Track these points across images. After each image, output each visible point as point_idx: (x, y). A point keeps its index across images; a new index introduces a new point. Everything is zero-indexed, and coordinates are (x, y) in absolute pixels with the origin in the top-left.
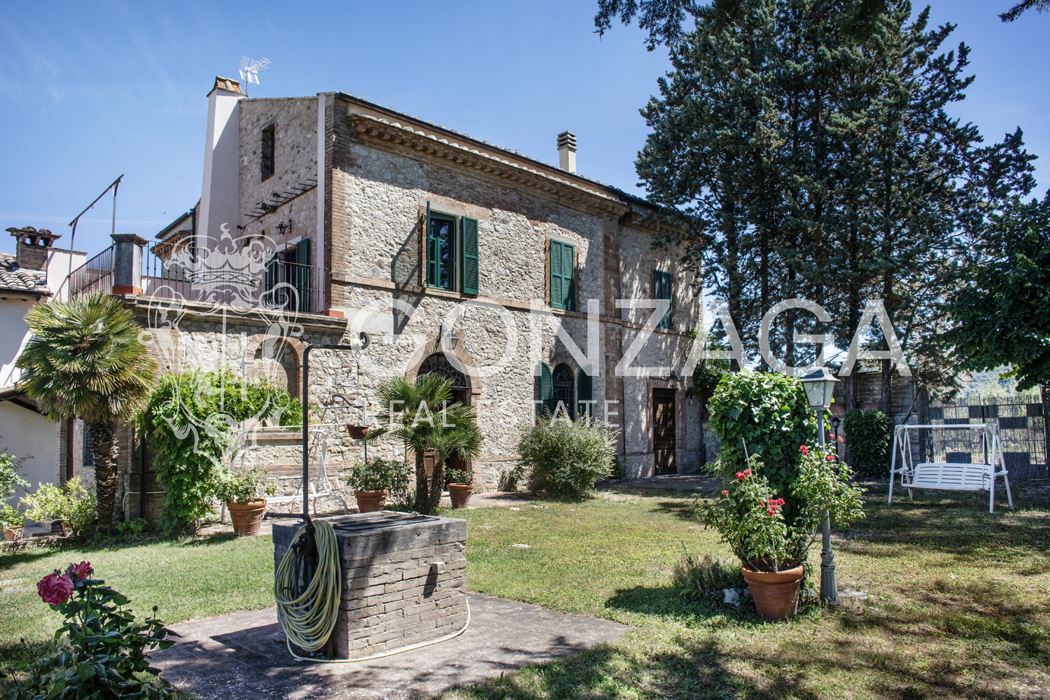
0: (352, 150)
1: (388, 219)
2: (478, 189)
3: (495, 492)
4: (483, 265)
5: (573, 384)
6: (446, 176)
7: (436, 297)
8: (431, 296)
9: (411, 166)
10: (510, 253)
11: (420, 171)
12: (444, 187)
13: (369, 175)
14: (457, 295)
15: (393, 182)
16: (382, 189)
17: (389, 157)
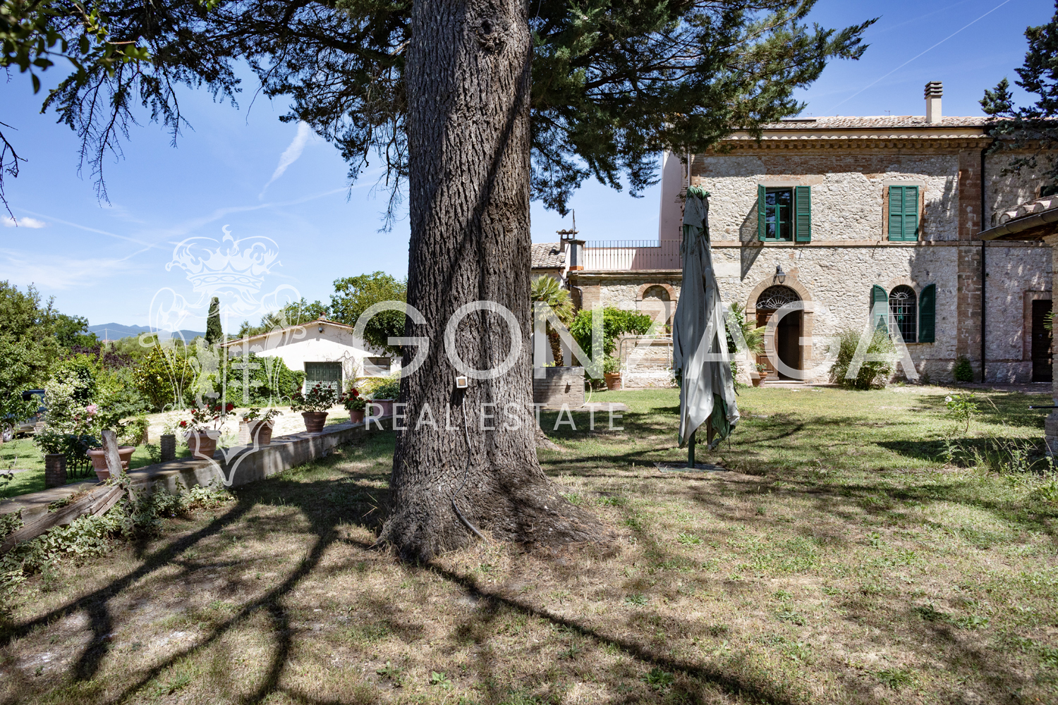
0: (706, 162)
1: (733, 200)
2: (813, 163)
3: (827, 383)
4: (815, 219)
5: (915, 301)
6: (781, 160)
7: (773, 247)
8: (768, 247)
9: (751, 160)
10: (844, 205)
11: (759, 162)
12: (779, 168)
13: (719, 174)
14: (792, 244)
15: (737, 175)
16: (728, 182)
17: (734, 159)
